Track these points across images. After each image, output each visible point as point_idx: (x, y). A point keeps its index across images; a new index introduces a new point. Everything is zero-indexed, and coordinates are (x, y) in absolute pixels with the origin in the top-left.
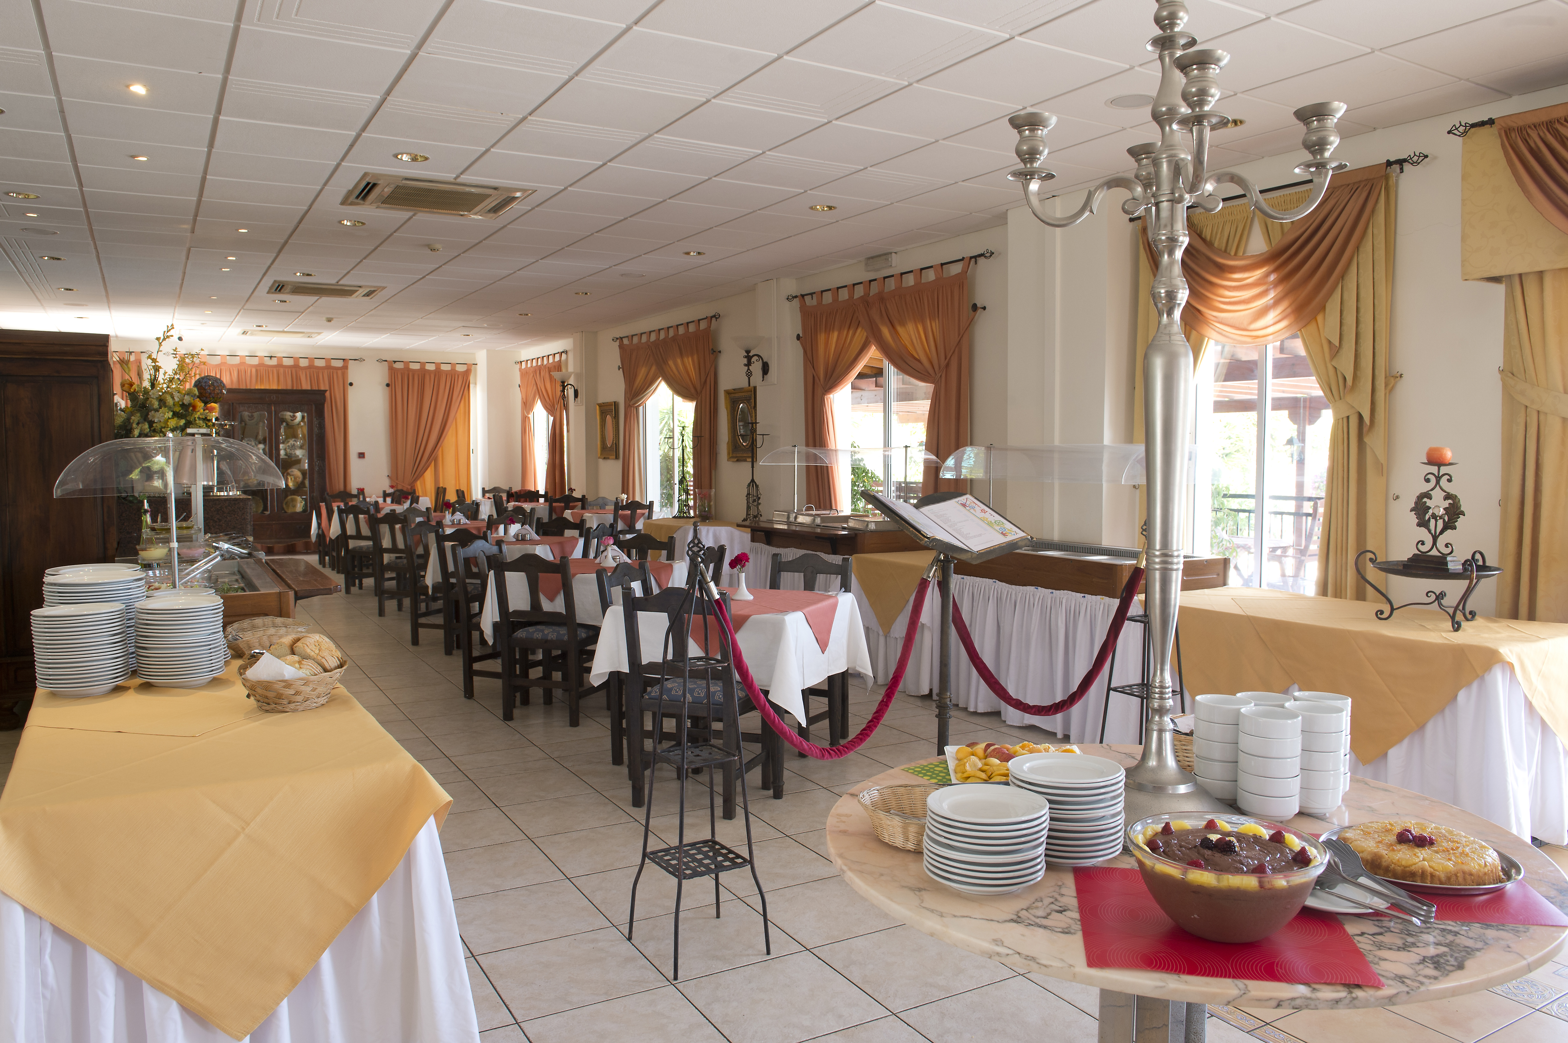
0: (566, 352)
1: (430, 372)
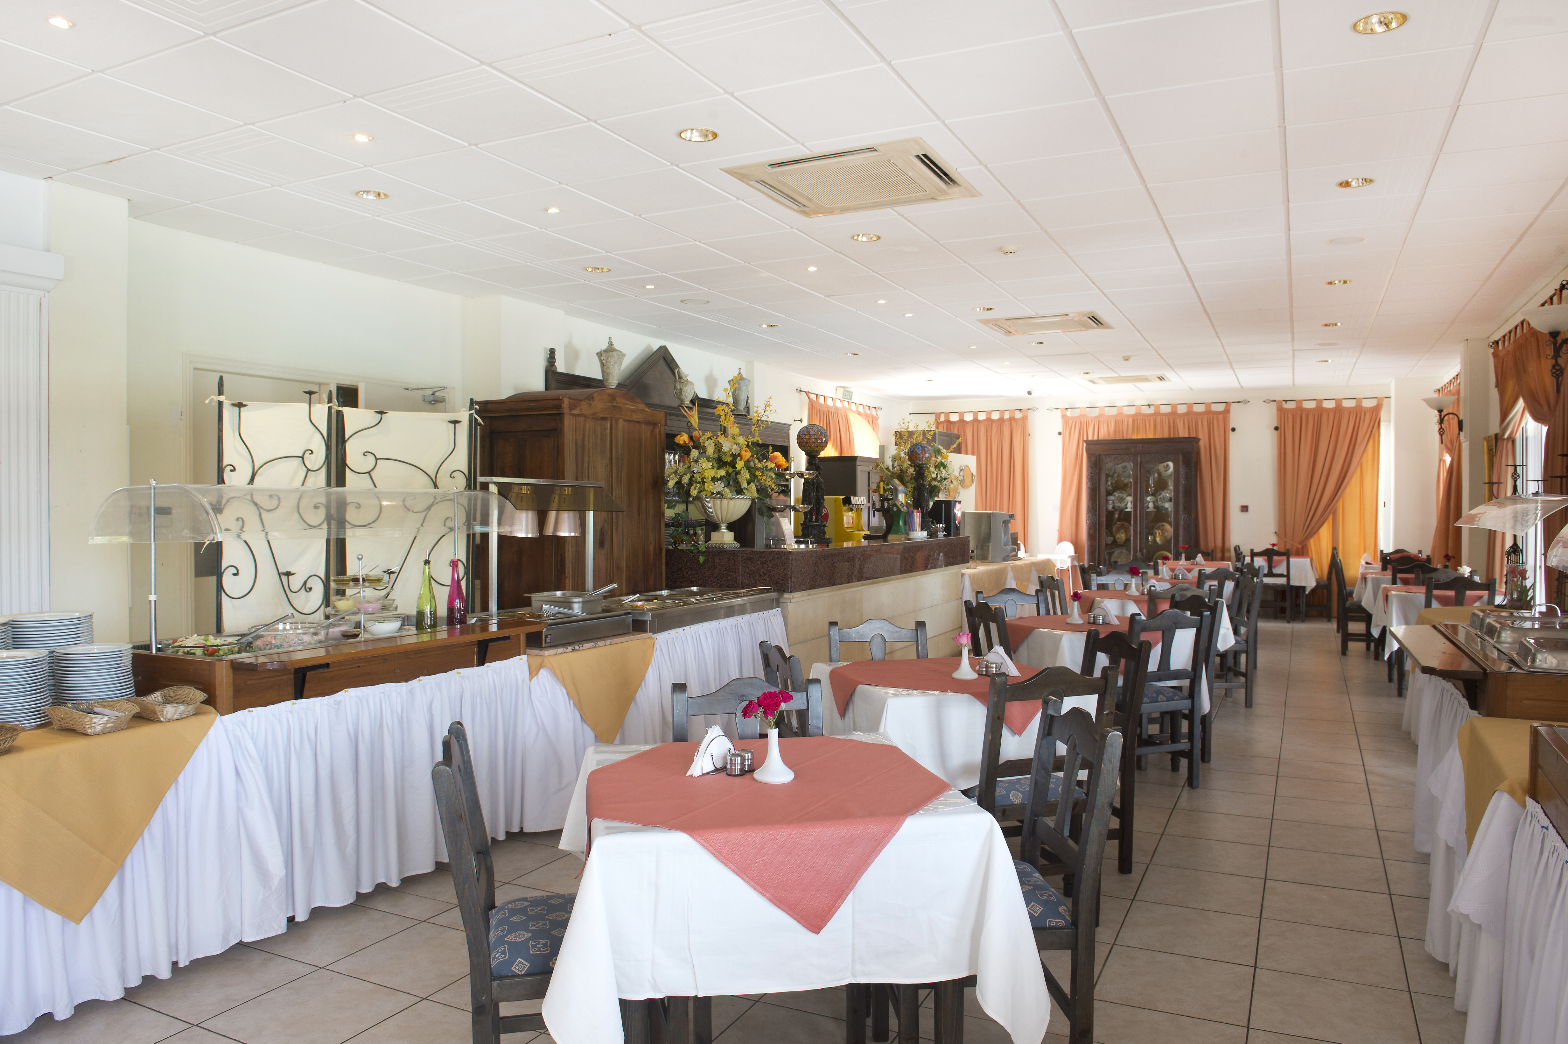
1: (1328, 410)
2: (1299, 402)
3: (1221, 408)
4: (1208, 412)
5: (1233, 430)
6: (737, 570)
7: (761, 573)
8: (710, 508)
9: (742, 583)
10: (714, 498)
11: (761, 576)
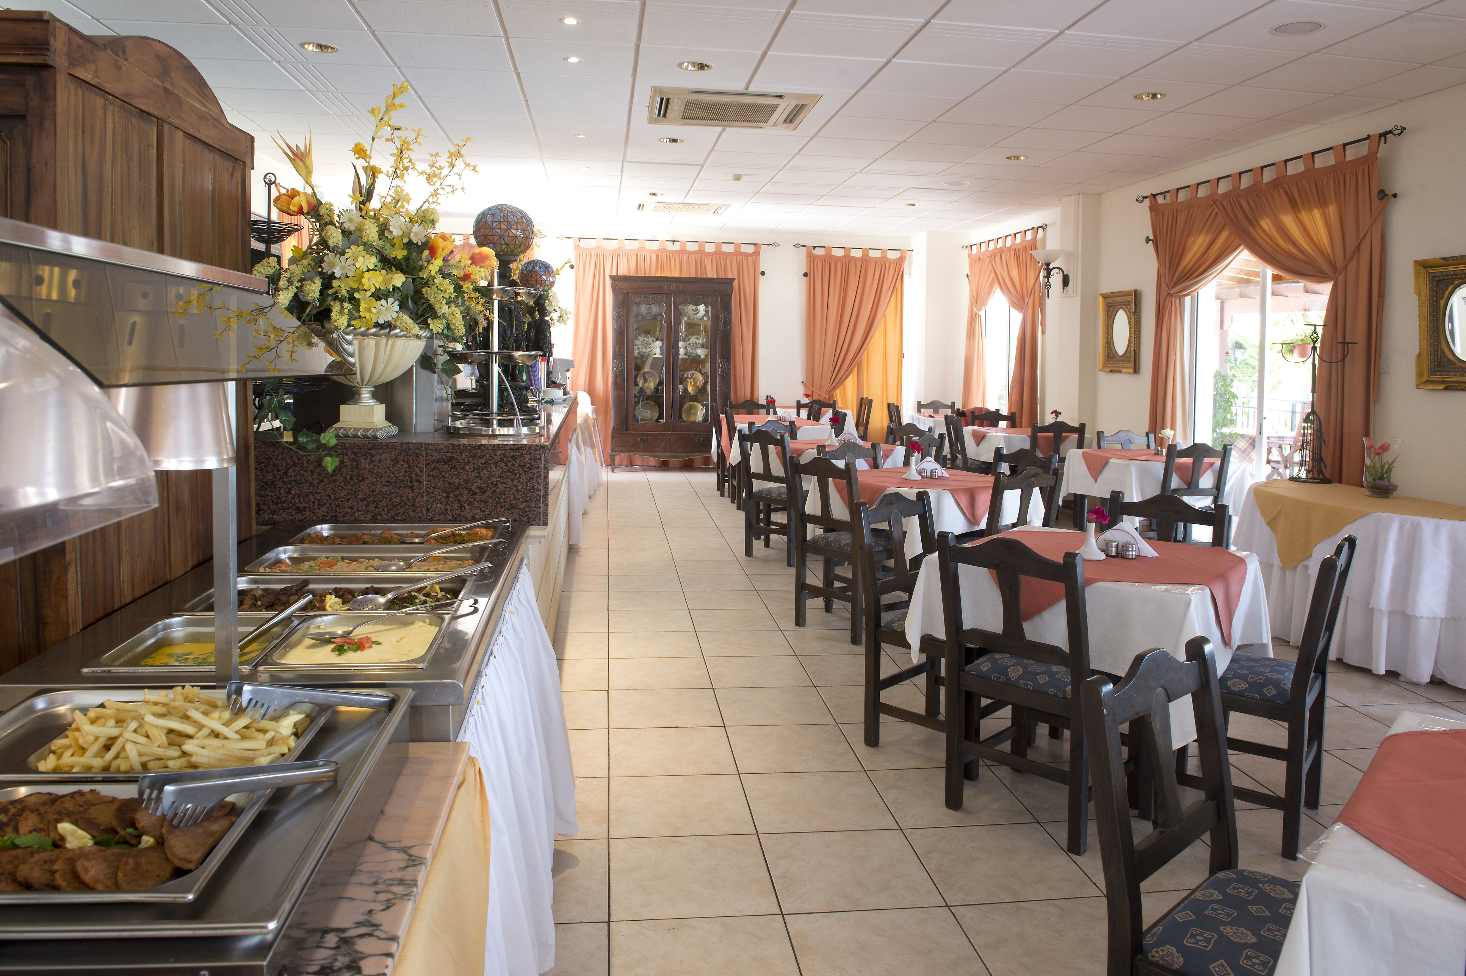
0: (1044, 227)
1: (855, 259)
2: (828, 249)
3: (750, 249)
4: (738, 253)
5: (763, 273)
8: (352, 356)
9: (428, 510)
10: (364, 334)
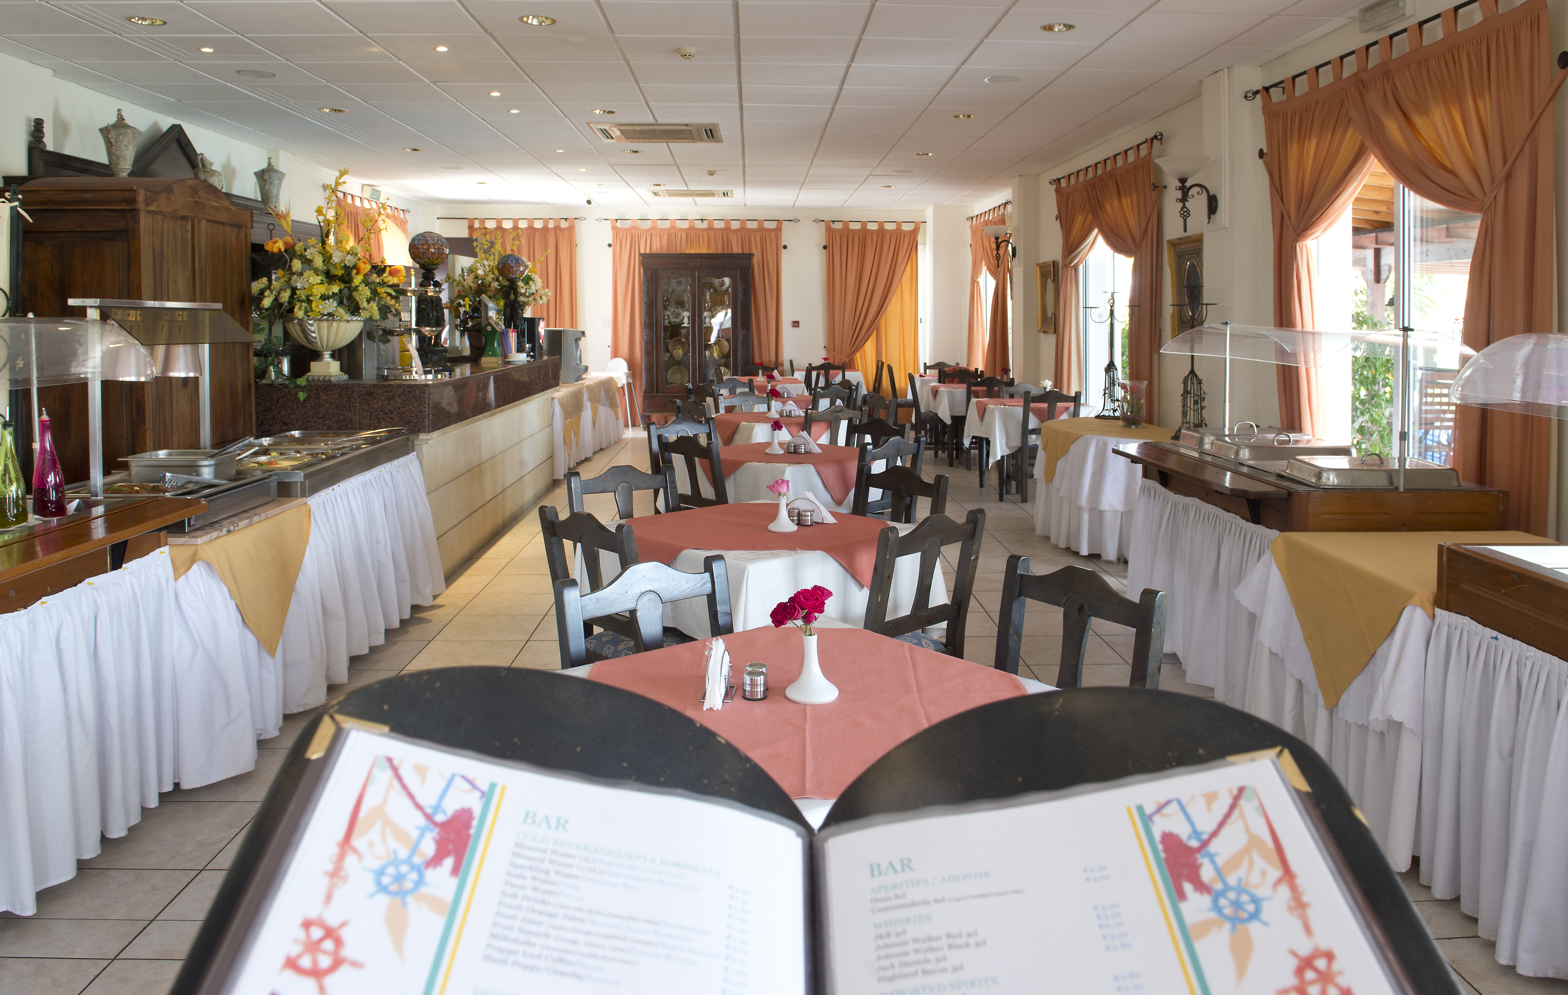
0: (1010, 202)
1: (872, 231)
2: (846, 223)
3: (773, 225)
4: (761, 229)
5: (785, 247)
6: (352, 408)
7: (386, 410)
8: (314, 332)
9: (360, 424)
10: (320, 320)
11: (387, 414)
